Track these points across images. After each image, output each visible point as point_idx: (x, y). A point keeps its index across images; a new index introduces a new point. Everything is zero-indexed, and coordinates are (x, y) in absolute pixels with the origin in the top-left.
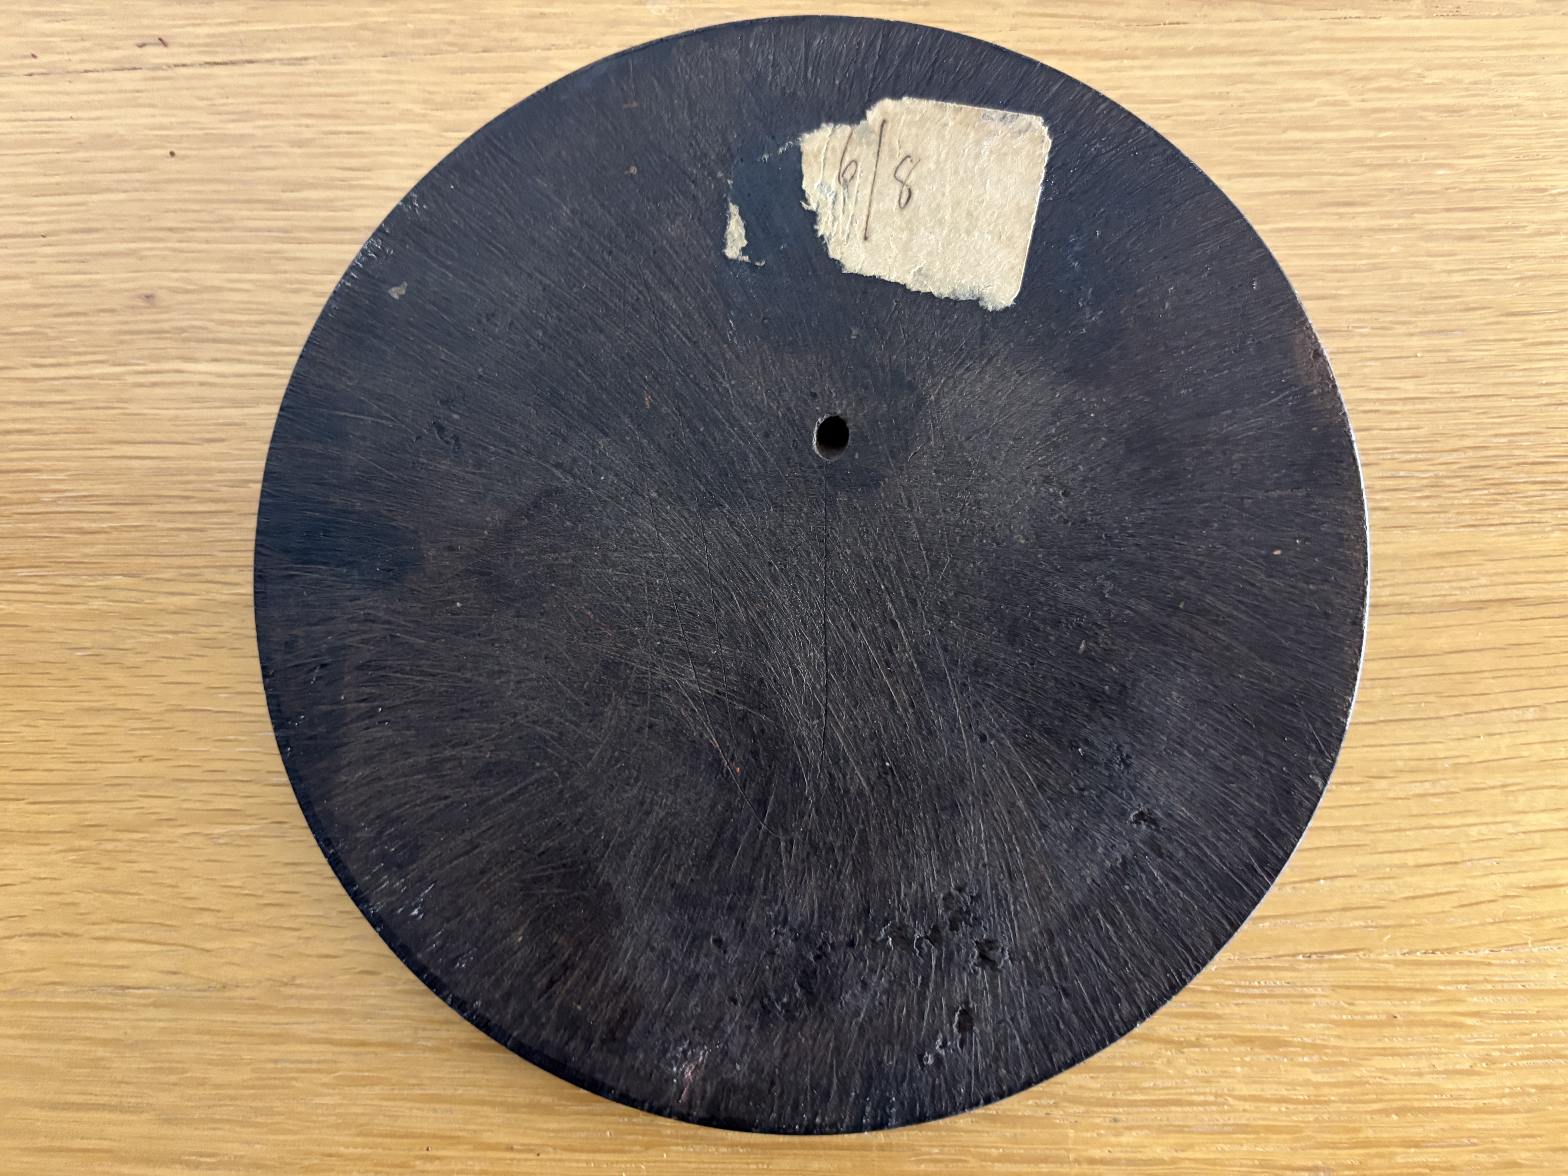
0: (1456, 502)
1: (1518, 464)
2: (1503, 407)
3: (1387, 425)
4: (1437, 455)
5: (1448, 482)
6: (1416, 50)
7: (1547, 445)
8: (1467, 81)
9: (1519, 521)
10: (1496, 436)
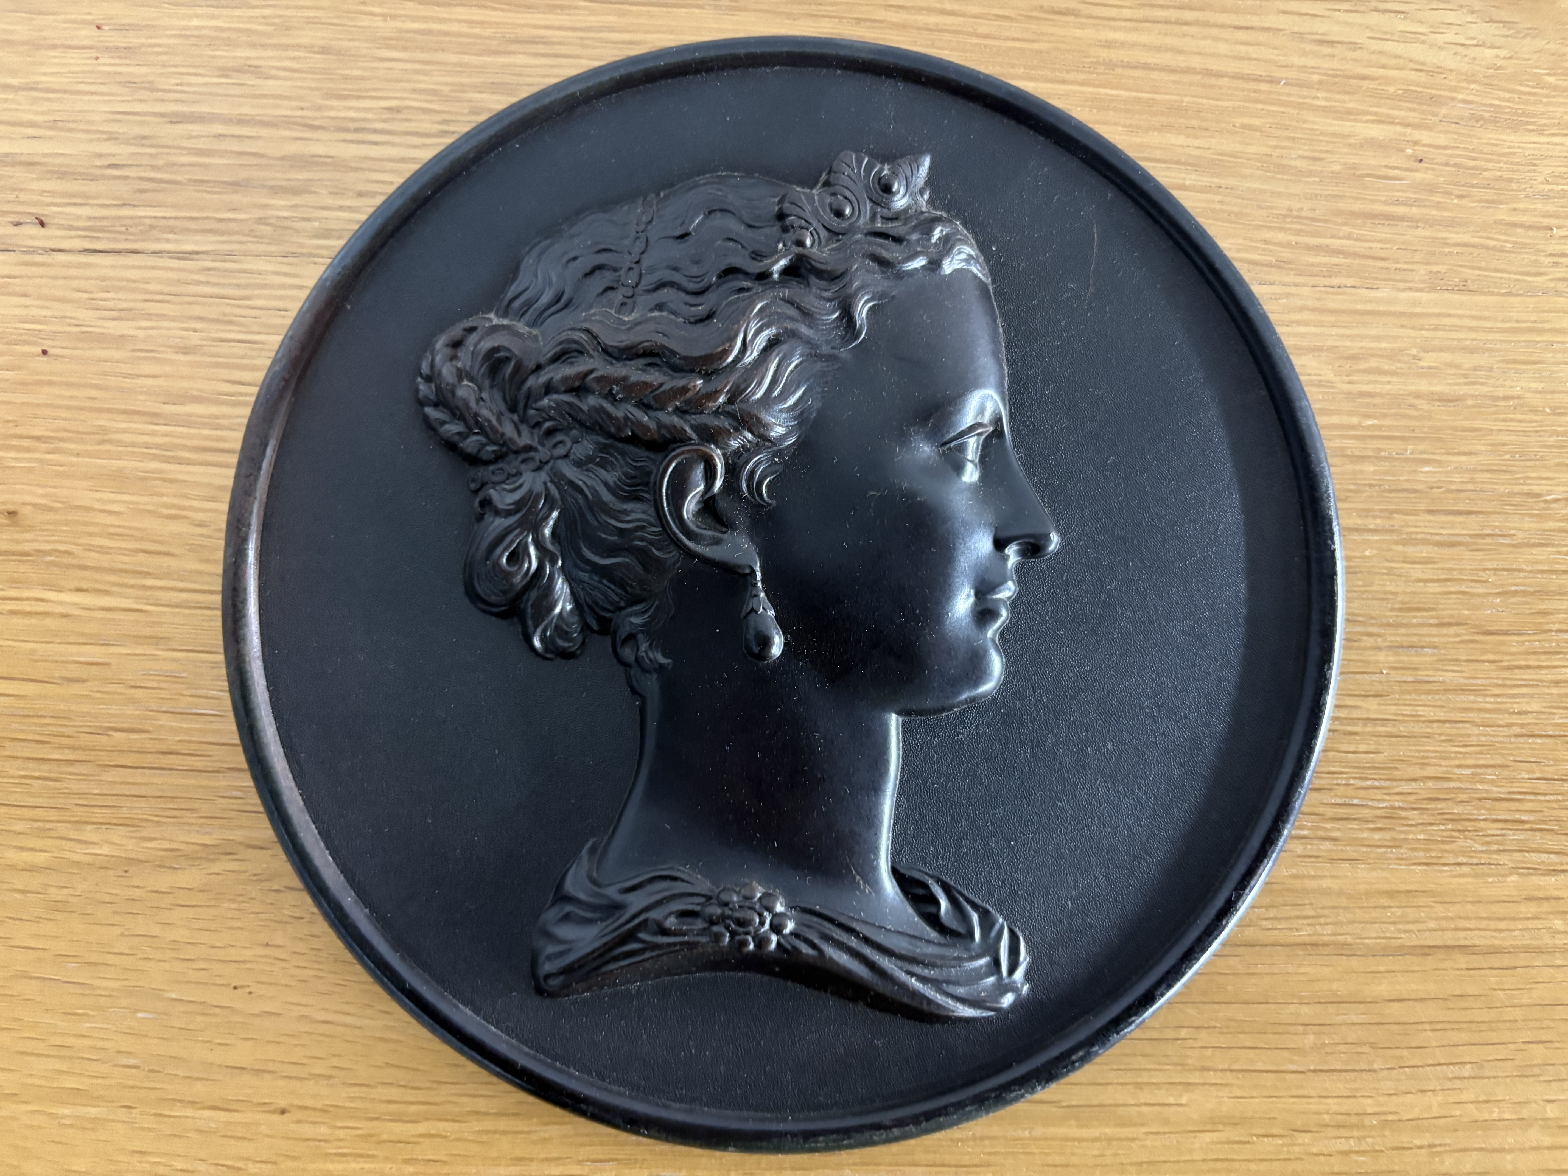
0: (1411, 836)
1: (1480, 799)
2: (1469, 736)
3: (1344, 747)
4: (1395, 784)
5: (1403, 814)
6: (1413, 328)
7: (1511, 780)
8: (1467, 366)
9: (1475, 861)
10: (1459, 766)
